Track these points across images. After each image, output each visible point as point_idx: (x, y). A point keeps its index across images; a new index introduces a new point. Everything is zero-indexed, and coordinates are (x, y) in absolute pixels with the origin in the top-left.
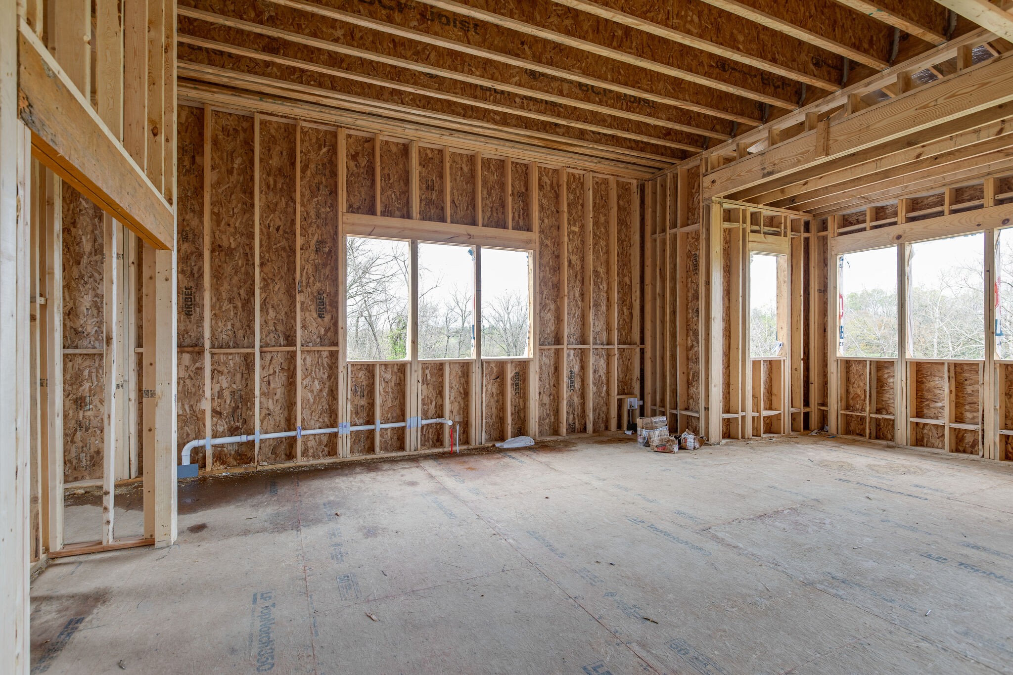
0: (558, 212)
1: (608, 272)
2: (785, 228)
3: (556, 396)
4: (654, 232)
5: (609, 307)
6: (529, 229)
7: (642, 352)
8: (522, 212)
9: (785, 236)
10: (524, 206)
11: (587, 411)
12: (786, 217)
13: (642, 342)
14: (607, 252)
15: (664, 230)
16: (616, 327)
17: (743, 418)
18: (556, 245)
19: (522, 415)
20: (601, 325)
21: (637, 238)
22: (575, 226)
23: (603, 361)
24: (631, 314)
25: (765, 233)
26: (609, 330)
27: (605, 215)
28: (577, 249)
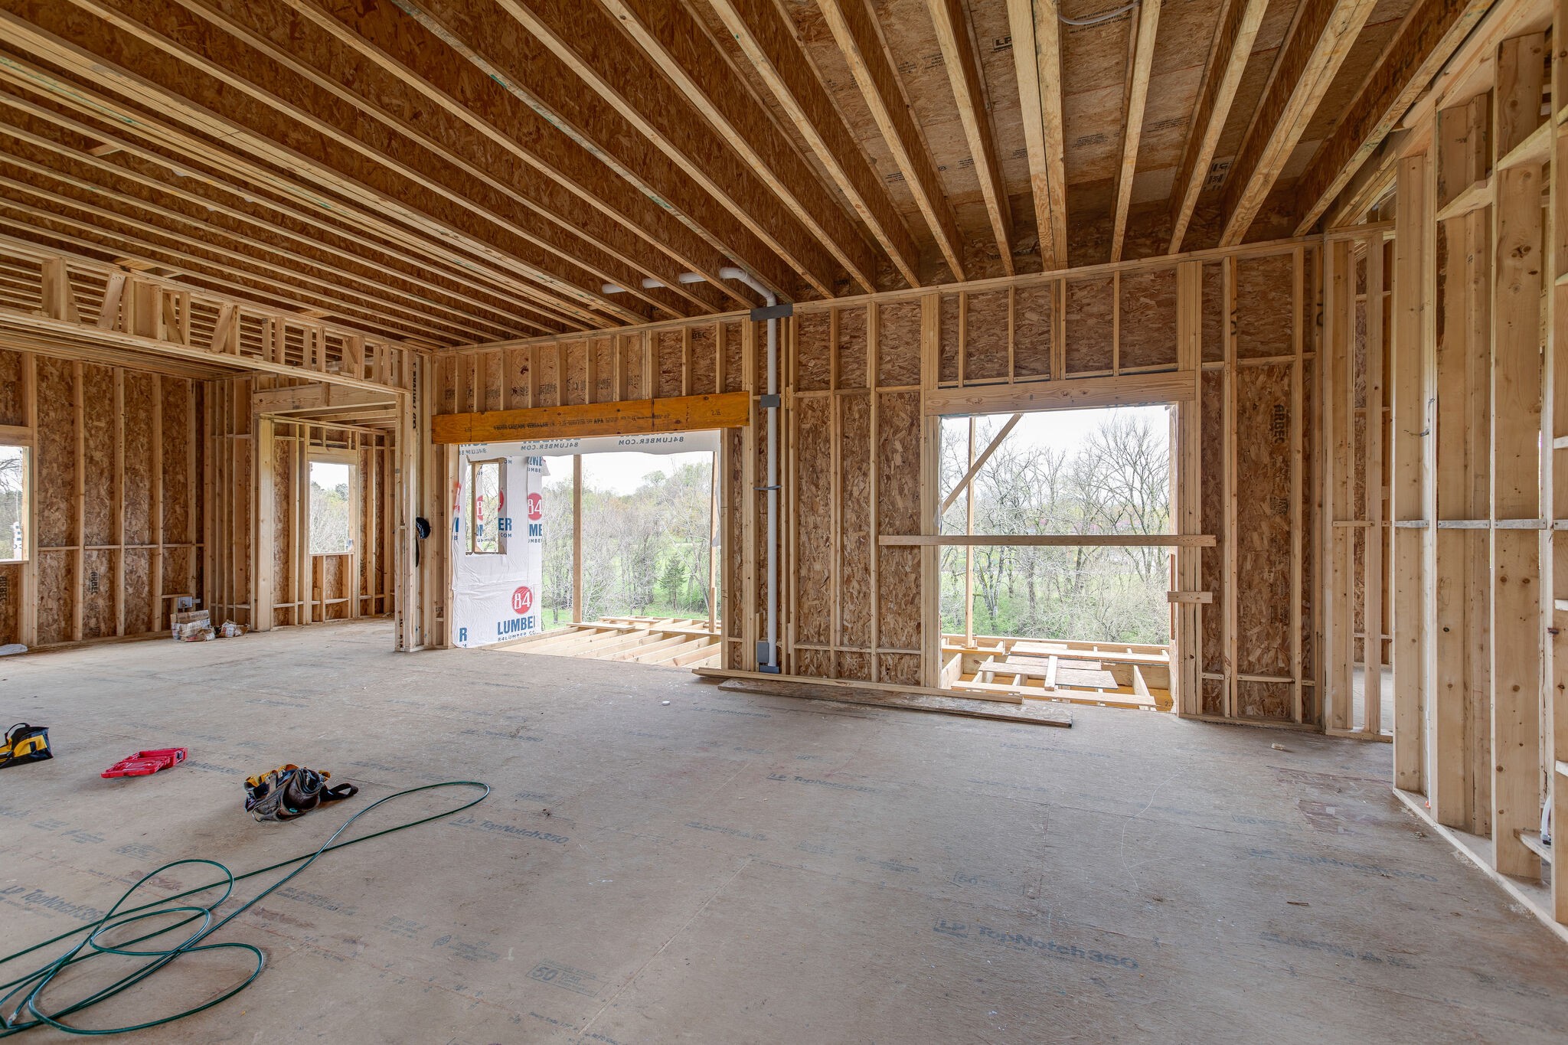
0: (71, 405)
1: (151, 469)
2: (353, 441)
3: (69, 601)
4: (213, 434)
5: (152, 505)
6: (22, 423)
7: (200, 552)
8: (11, 403)
9: (353, 448)
10: (14, 397)
11: (118, 613)
12: (353, 433)
13: (200, 539)
14: (151, 449)
15: (222, 434)
16: (161, 525)
17: (300, 607)
18: (69, 440)
19: (12, 623)
20: (140, 523)
21: (192, 437)
22: (100, 420)
23: (143, 561)
24: (187, 513)
25: (328, 446)
26: (152, 528)
27: (147, 411)
28: (103, 445)
